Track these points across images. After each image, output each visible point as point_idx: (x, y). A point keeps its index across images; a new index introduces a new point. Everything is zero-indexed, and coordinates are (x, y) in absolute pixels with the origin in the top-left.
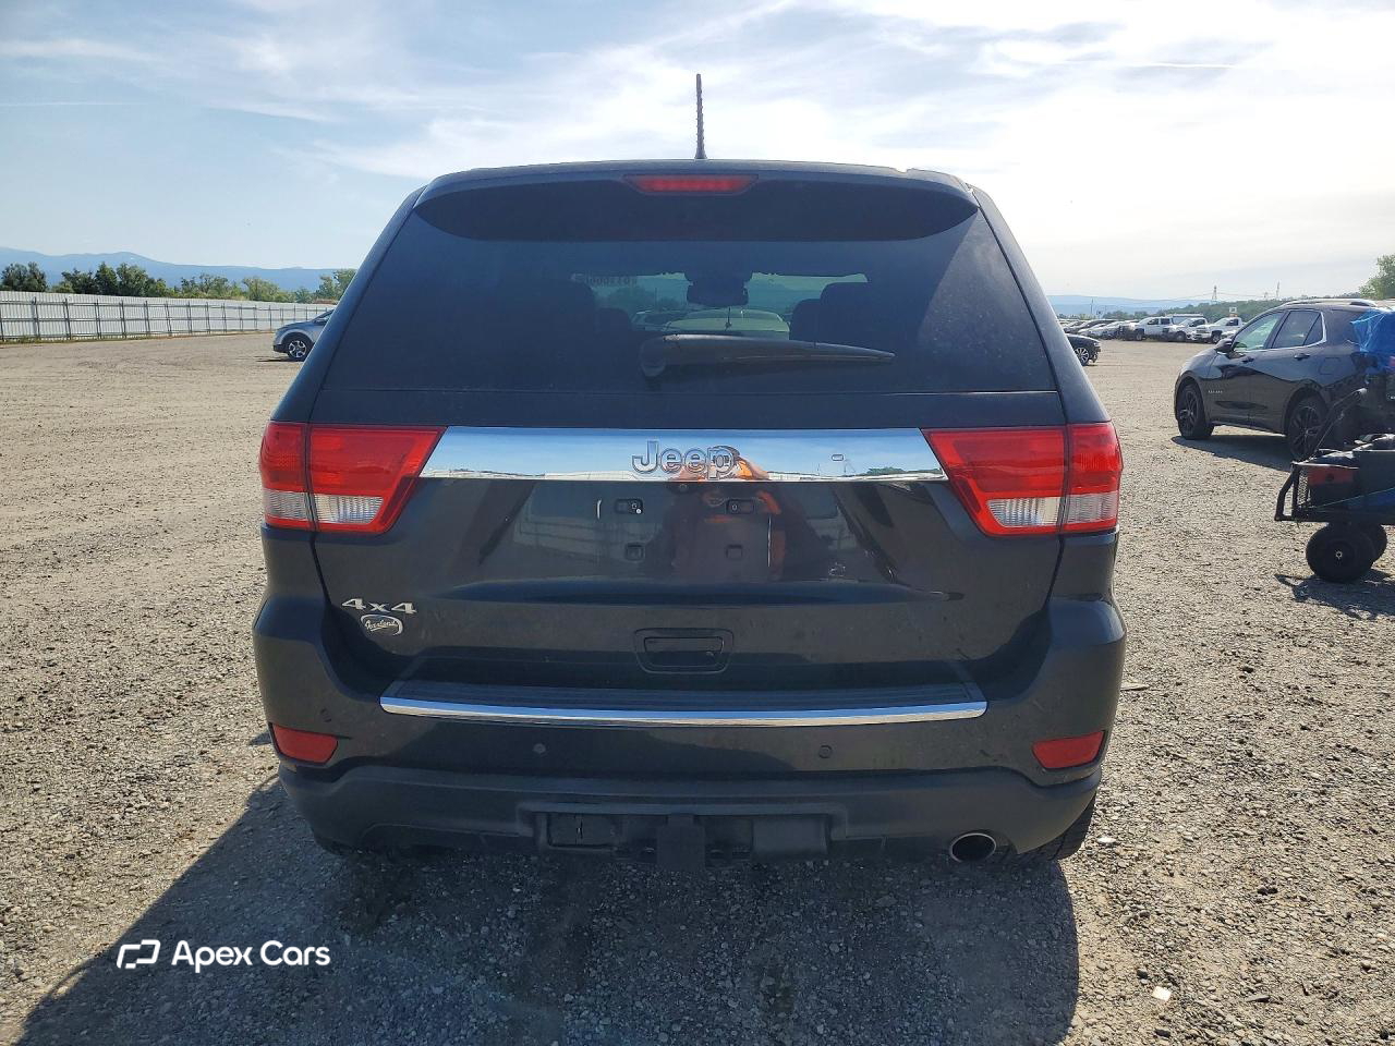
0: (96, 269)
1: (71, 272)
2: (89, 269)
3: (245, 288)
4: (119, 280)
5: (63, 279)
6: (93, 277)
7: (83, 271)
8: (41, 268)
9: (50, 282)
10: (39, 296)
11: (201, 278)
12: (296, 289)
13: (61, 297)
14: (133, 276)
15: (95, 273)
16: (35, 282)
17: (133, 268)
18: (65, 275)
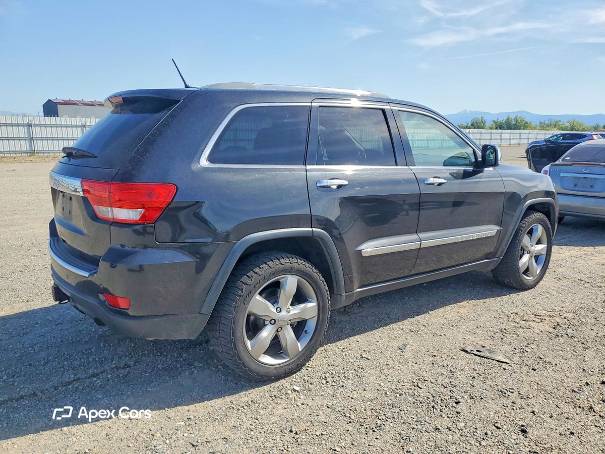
0: (505, 118)
1: (496, 120)
2: (502, 119)
3: (568, 125)
4: (513, 122)
5: (492, 123)
6: (504, 122)
7: (500, 120)
8: (485, 118)
9: (488, 124)
10: (483, 131)
11: (549, 120)
12: (594, 124)
13: (490, 131)
14: (520, 121)
15: (505, 120)
16: (482, 124)
17: (520, 117)
18: (494, 121)
